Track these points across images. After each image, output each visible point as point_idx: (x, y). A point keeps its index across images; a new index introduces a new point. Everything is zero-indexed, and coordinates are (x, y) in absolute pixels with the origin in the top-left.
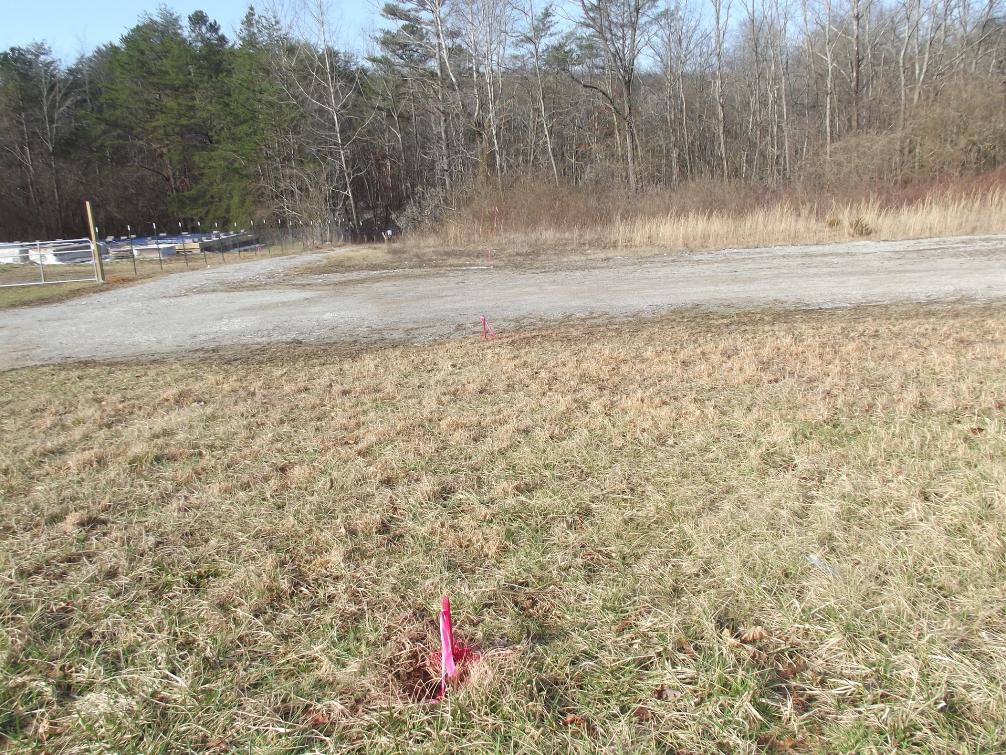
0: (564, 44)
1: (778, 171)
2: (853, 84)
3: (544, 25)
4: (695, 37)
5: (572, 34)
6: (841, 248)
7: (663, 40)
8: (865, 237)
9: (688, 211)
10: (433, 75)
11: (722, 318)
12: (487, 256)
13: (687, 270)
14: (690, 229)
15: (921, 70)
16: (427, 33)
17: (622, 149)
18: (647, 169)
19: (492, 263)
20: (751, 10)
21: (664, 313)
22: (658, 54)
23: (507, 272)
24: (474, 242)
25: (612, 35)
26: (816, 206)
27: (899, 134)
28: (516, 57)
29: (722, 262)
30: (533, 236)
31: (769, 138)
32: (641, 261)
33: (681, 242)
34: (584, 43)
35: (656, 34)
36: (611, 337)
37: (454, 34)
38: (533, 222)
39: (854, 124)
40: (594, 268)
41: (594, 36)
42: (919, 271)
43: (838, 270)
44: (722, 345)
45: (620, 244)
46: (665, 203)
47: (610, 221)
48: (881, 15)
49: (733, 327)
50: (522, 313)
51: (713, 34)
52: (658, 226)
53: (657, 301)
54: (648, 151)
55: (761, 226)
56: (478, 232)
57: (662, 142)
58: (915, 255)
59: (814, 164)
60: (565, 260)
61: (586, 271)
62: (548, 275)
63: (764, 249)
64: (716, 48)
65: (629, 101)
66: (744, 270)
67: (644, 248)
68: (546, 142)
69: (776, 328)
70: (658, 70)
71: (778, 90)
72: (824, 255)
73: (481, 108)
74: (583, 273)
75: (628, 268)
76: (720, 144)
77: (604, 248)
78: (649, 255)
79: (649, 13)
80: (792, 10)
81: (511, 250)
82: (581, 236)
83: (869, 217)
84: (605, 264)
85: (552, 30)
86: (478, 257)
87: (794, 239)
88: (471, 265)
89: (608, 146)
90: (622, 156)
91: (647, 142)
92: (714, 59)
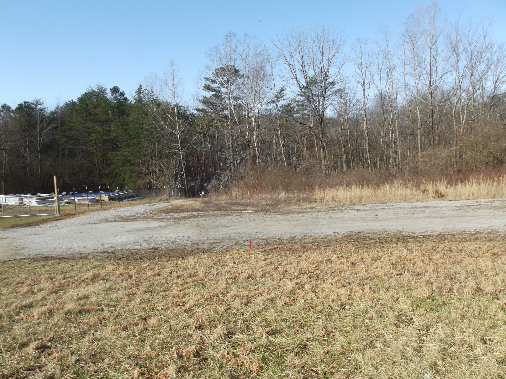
0: (290, 104)
1: (396, 165)
2: (431, 124)
3: (281, 95)
4: (353, 102)
5: (294, 99)
6: (429, 204)
7: (338, 102)
8: (440, 199)
9: (351, 184)
10: (226, 117)
11: (371, 240)
12: (252, 206)
13: (352, 214)
14: (353, 193)
15: (463, 118)
16: (224, 98)
17: (319, 153)
18: (331, 163)
19: (254, 209)
20: (380, 90)
21: (341, 237)
22: (336, 109)
23: (261, 214)
24: (245, 198)
25: (314, 100)
26: (415, 183)
27: (454, 148)
28: (267, 110)
29: (370, 210)
30: (274, 196)
31: (390, 149)
32: (328, 209)
33: (348, 200)
34: (300, 103)
35: (334, 100)
36: (315, 249)
37: (237, 99)
38: (274, 189)
39: (432, 143)
40: (305, 213)
41: (304, 100)
42: (469, 217)
43: (428, 215)
44: (372, 254)
45: (318, 200)
46: (340, 180)
47: (313, 189)
48: (442, 93)
49: (377, 245)
50: (270, 235)
51: (362, 100)
52: (337, 192)
53: (337, 230)
54: (331, 155)
55: (388, 192)
56: (247, 193)
57: (338, 151)
58: (467, 208)
59: (413, 162)
60: (290, 208)
61: (301, 214)
62: (282, 216)
63: (390, 204)
64: (363, 106)
65: (322, 131)
66: (381, 215)
67: (330, 203)
68: (281, 150)
69: (399, 245)
70: (335, 116)
71: (394, 126)
72: (421, 207)
73: (249, 133)
74: (300, 215)
75: (322, 213)
76: (366, 152)
77: (310, 202)
78: (333, 206)
79: (331, 90)
80: (400, 90)
81: (263, 203)
82: (298, 196)
83: (442, 188)
84: (311, 210)
85: (285, 97)
86: (247, 206)
87: (405, 199)
88: (243, 210)
89: (311, 152)
90: (318, 157)
91: (331, 150)
92: (363, 112)
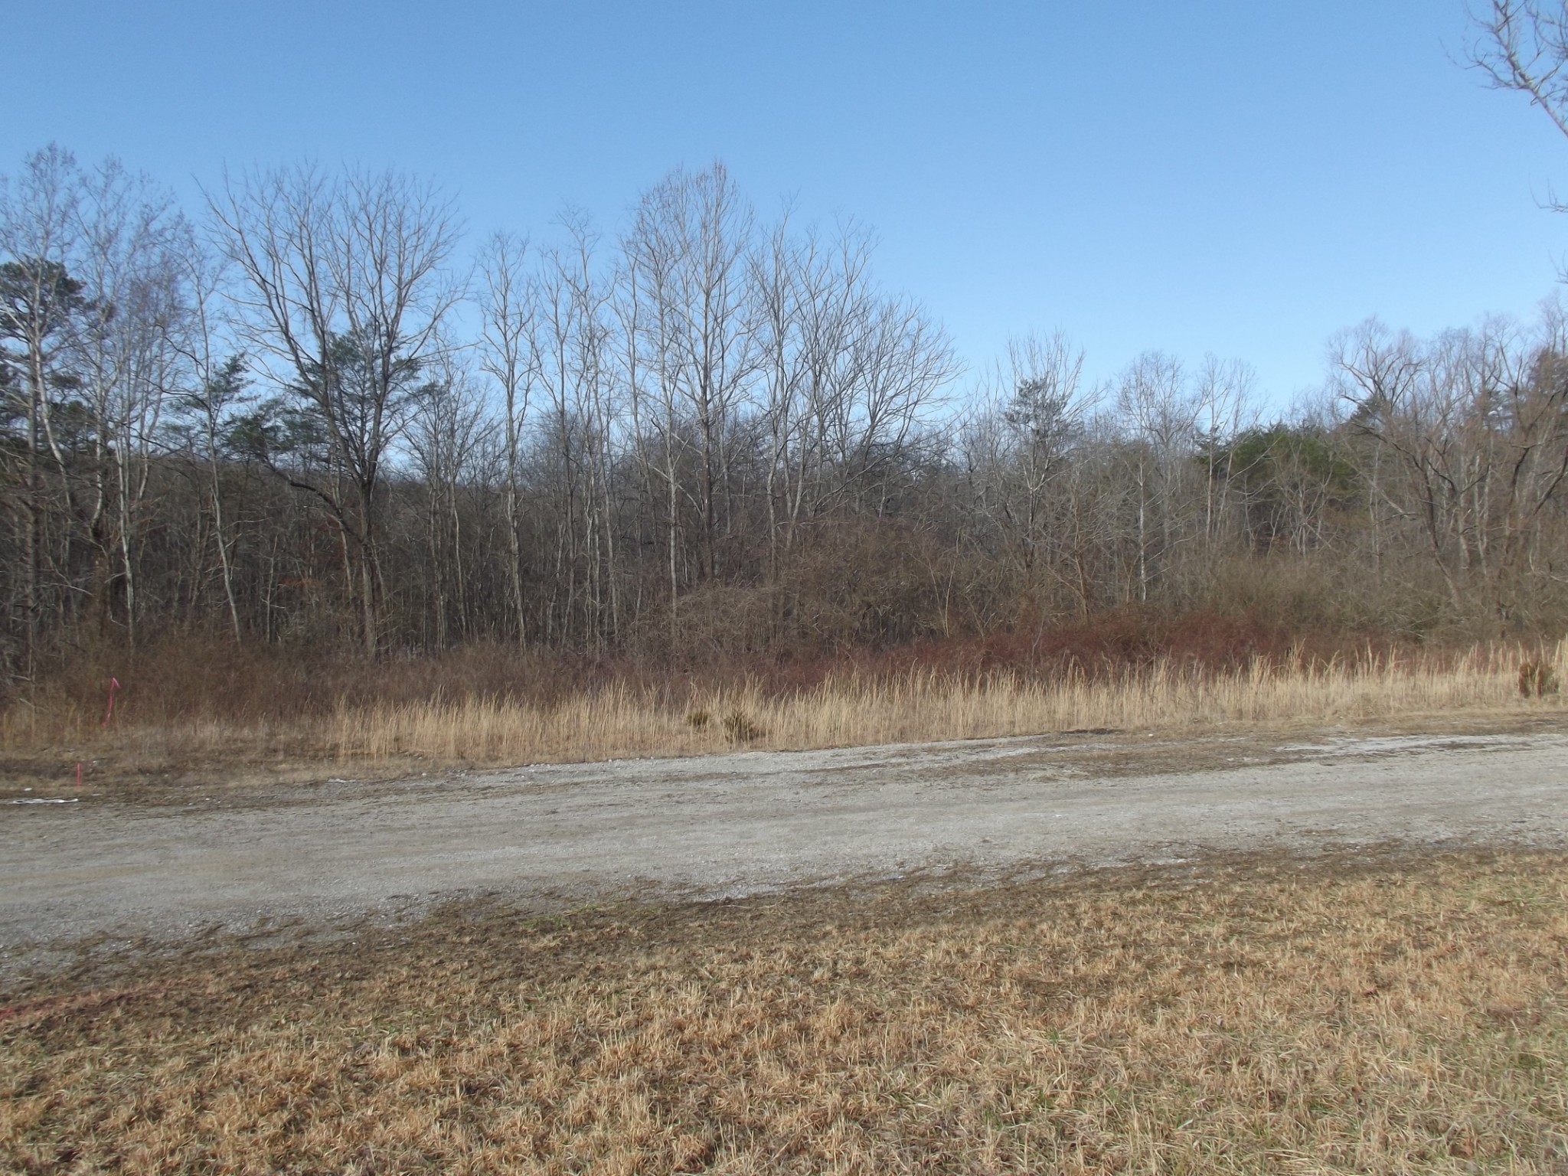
0: (263, 417)
2: (705, 514)
3: (229, 383)
4: (474, 429)
5: (276, 402)
6: (722, 764)
7: (426, 428)
8: (751, 744)
9: (463, 694)
10: (20, 445)
12: (72, 775)
13: (464, 809)
14: (467, 726)
15: (793, 501)
16: (15, 374)
17: (355, 589)
18: (394, 623)
19: (79, 790)
20: (559, 398)
21: (422, 916)
22: (417, 448)
23: (105, 812)
25: (343, 411)
28: (176, 429)
29: (527, 791)
31: (587, 584)
32: (379, 787)
33: (451, 749)
34: (298, 419)
35: (414, 418)
37: (65, 382)
38: (183, 707)
39: (708, 570)
40: (287, 804)
41: (314, 410)
43: (729, 808)
45: (342, 751)
46: (424, 679)
47: (331, 710)
51: (503, 427)
52: (413, 719)
53: (407, 885)
54: (398, 594)
55: (584, 722)
57: (422, 581)
58: (841, 778)
59: (655, 626)
60: (232, 784)
63: (595, 766)
64: (507, 446)
65: (368, 514)
66: (569, 810)
67: (385, 762)
68: (222, 570)
70: (419, 475)
71: (599, 513)
72: (698, 778)
73: (105, 506)
75: (353, 804)
76: (513, 589)
77: (314, 758)
78: (395, 775)
79: (406, 385)
81: (128, 762)
82: (272, 735)
83: (752, 709)
84: (309, 795)
85: (244, 392)
86: (52, 776)
87: (640, 747)
88: (33, 795)
89: (330, 582)
90: (355, 599)
91: (397, 580)
92: (504, 464)
